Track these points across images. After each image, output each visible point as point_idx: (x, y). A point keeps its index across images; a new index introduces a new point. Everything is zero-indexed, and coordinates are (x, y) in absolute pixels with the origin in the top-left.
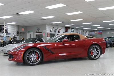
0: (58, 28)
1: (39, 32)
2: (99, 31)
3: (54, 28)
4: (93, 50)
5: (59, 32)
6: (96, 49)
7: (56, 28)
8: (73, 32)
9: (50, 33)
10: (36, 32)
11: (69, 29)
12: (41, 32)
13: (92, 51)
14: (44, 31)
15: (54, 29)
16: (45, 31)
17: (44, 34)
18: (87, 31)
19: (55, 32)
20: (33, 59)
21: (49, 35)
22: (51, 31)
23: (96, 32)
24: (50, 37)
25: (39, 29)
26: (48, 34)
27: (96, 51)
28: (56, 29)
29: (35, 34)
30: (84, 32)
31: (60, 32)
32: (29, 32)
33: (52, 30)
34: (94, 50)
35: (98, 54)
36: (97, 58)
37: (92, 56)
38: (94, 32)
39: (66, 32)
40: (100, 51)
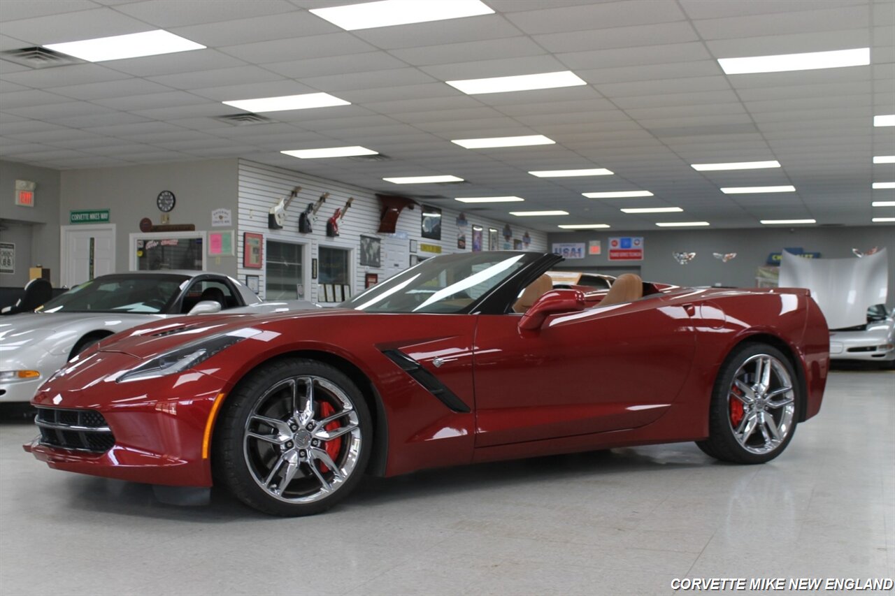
0: (322, 199)
1: (173, 222)
2: (618, 240)
3: (294, 193)
4: (744, 388)
5: (331, 230)
6: (766, 381)
7: (314, 199)
8: (435, 234)
9: (269, 235)
10: (146, 226)
11: (405, 211)
12: (190, 228)
13: (743, 393)
14: (220, 217)
15: (299, 206)
16: (229, 218)
17: (216, 242)
18: (529, 233)
19: (304, 226)
20: (294, 459)
21: (257, 250)
22: (272, 223)
23: (595, 248)
24: (263, 272)
25: (168, 200)
26: (252, 243)
27: (769, 391)
28: (310, 207)
29: (136, 237)
30: (508, 237)
31: (340, 231)
32: (82, 217)
33: (277, 209)
34: (751, 384)
35: (777, 414)
36: (769, 447)
37: (737, 435)
38: (582, 246)
39: (386, 238)
40: (790, 396)
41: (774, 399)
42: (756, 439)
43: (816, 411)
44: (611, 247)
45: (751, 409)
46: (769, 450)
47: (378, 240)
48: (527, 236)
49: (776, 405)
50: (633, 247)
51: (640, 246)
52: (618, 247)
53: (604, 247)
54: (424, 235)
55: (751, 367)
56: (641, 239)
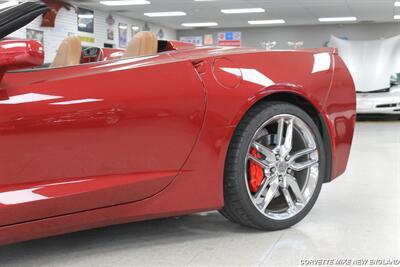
2: (224, 34)
4: (265, 151)
6: (288, 143)
8: (89, 29)
13: (263, 157)
18: (164, 31)
23: (209, 38)
27: (292, 153)
34: (273, 145)
35: (300, 177)
36: (292, 211)
37: (256, 201)
38: (199, 38)
39: (47, 31)
40: (315, 157)
41: (298, 161)
42: (278, 203)
43: (342, 169)
44: (220, 39)
45: (272, 172)
46: (292, 215)
47: (42, 32)
48: (161, 32)
49: (299, 167)
50: (234, 39)
51: (239, 38)
52: (224, 39)
53: (214, 39)
54: (80, 29)
55: (272, 128)
56: (240, 33)
